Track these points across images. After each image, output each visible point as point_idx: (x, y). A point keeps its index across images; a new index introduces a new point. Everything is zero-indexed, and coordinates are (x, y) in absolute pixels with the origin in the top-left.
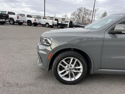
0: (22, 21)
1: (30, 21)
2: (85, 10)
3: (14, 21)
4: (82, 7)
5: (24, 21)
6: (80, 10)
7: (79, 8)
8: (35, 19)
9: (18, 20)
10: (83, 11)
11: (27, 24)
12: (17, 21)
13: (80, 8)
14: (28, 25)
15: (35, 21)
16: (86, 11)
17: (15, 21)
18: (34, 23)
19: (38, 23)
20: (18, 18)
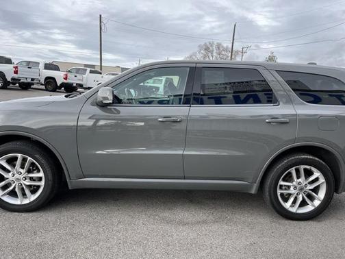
0: (29, 81)
1: (53, 79)
2: (221, 49)
3: (6, 79)
4: (213, 42)
5: (32, 80)
6: (207, 49)
7: (203, 44)
8: (66, 75)
9: (16, 76)
10: (215, 51)
11: (43, 87)
12: (13, 79)
13: (205, 44)
14: (47, 90)
15: (66, 79)
16: (223, 53)
17: (9, 79)
18: (62, 83)
19: (75, 85)
20: (16, 72)
